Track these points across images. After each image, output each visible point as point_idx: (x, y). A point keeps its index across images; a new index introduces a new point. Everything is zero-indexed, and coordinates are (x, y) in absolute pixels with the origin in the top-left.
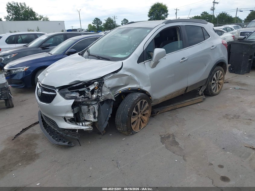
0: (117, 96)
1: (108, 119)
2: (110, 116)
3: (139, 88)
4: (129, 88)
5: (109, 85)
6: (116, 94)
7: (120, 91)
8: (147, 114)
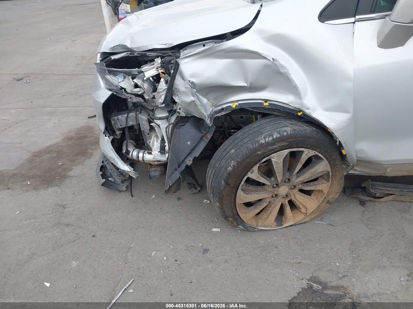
0: (223, 113)
1: (183, 167)
2: (189, 162)
3: (300, 111)
4: (266, 101)
5: (193, 76)
6: (223, 109)
7: (237, 104)
8: (320, 191)
